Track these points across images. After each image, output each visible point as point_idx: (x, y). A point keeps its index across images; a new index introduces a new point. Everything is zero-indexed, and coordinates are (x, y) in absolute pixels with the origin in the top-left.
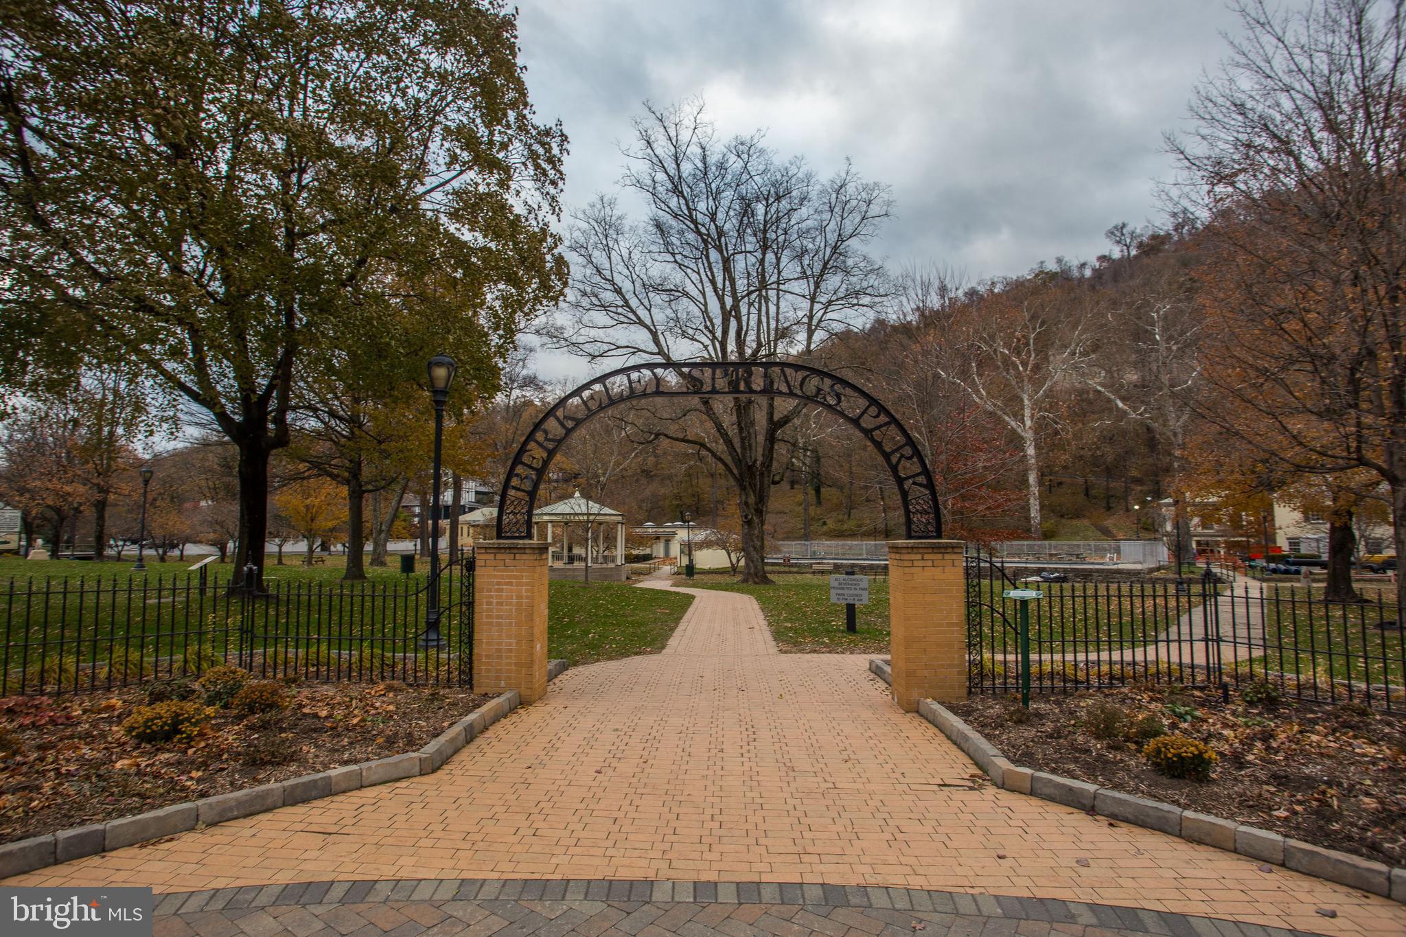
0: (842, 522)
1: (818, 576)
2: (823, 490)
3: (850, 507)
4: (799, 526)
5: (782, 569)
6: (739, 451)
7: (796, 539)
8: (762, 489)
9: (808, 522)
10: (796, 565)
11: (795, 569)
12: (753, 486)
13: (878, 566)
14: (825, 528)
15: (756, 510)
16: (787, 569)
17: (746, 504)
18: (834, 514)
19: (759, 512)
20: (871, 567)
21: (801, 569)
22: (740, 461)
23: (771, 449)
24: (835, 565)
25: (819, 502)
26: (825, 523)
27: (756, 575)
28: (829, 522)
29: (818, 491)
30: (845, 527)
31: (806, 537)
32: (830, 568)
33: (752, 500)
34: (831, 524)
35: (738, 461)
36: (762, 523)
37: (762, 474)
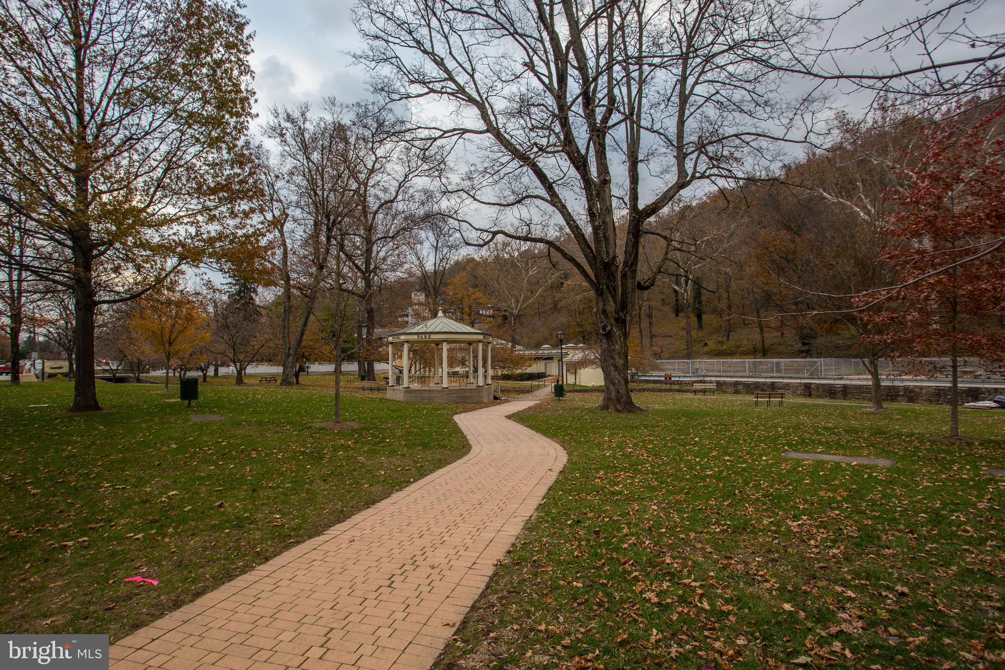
0: (722, 343)
1: (699, 396)
2: (704, 317)
3: (729, 330)
4: (683, 347)
5: (664, 387)
6: (593, 246)
7: (680, 358)
8: (624, 294)
9: (690, 343)
10: (677, 383)
11: (677, 387)
12: (613, 290)
13: (764, 384)
14: (706, 349)
15: (616, 320)
16: (668, 387)
17: (604, 312)
18: (715, 336)
19: (621, 322)
20: (757, 386)
21: (683, 388)
22: (594, 257)
23: (636, 245)
24: (718, 383)
25: (701, 327)
26: (706, 344)
27: (618, 400)
28: (709, 343)
29: (699, 317)
30: (725, 347)
31: (689, 356)
32: (713, 386)
33: (611, 307)
34: (712, 345)
35: (593, 258)
36: (626, 335)
37: (624, 276)
